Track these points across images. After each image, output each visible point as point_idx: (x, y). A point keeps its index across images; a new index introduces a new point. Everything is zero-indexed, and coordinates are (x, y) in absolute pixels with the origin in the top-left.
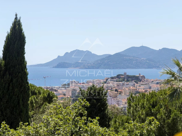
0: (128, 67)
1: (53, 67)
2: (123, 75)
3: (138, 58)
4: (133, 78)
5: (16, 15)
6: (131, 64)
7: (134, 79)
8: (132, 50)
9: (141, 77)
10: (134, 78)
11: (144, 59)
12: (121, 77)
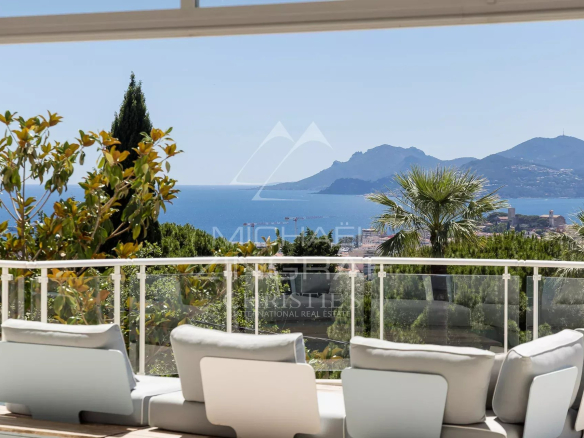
0: (522, 194)
1: (321, 192)
2: (505, 215)
3: (550, 168)
4: (533, 224)
5: (133, 77)
6: (532, 185)
7: (534, 227)
8: (536, 145)
9: (555, 219)
10: (536, 224)
11: (569, 170)
12: (499, 220)
